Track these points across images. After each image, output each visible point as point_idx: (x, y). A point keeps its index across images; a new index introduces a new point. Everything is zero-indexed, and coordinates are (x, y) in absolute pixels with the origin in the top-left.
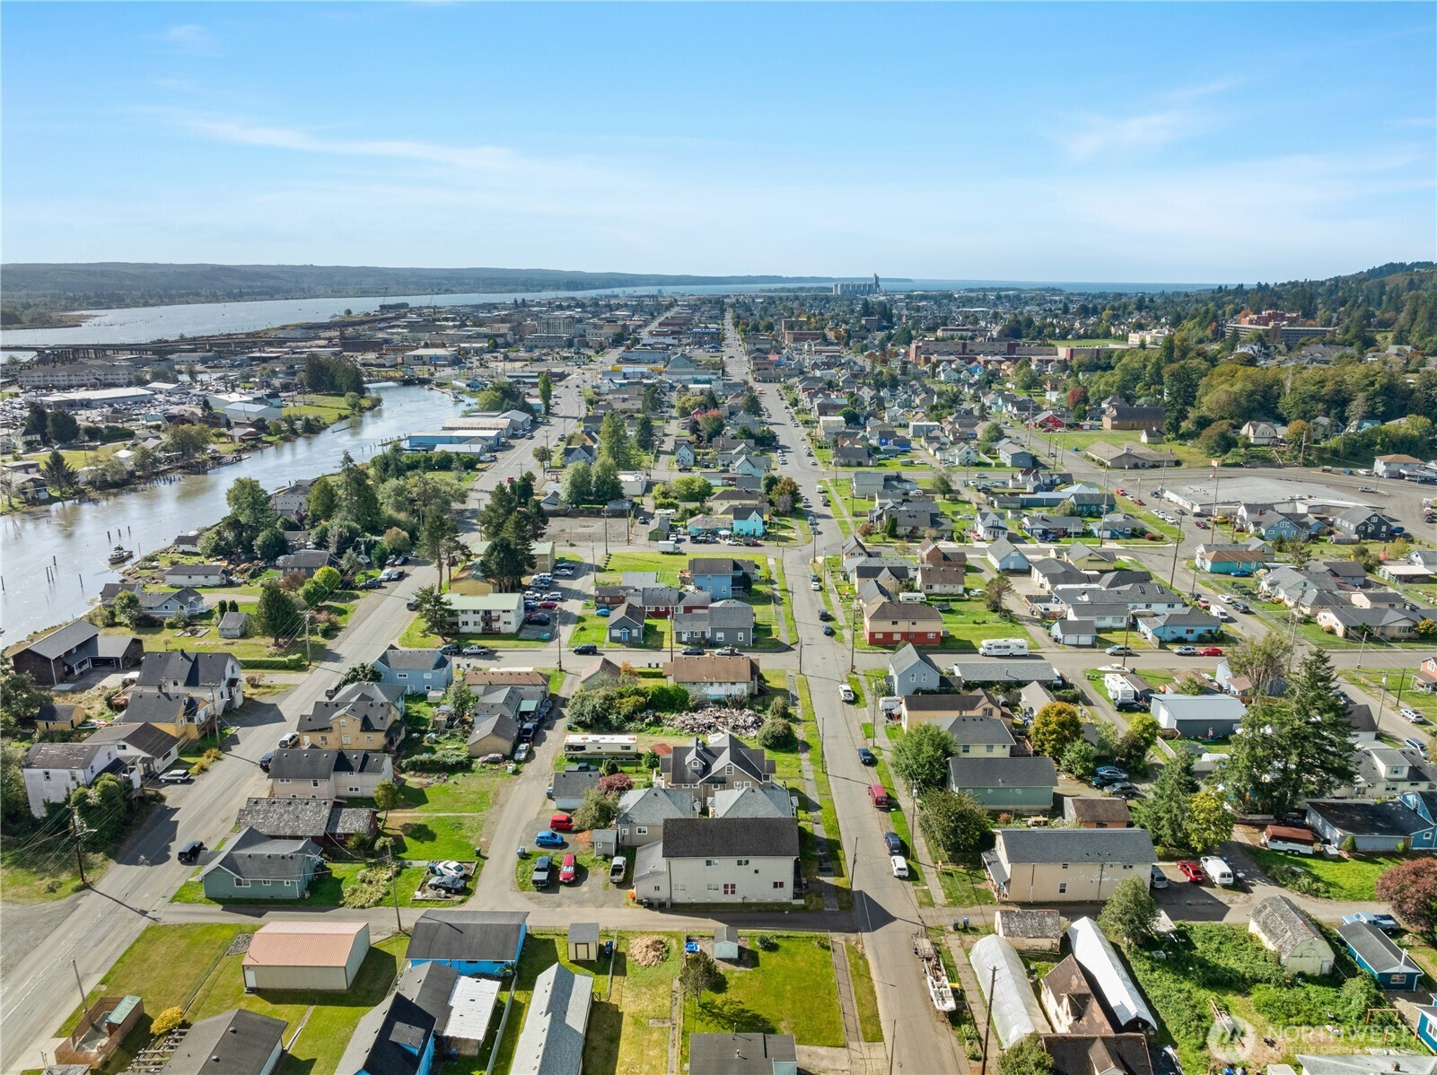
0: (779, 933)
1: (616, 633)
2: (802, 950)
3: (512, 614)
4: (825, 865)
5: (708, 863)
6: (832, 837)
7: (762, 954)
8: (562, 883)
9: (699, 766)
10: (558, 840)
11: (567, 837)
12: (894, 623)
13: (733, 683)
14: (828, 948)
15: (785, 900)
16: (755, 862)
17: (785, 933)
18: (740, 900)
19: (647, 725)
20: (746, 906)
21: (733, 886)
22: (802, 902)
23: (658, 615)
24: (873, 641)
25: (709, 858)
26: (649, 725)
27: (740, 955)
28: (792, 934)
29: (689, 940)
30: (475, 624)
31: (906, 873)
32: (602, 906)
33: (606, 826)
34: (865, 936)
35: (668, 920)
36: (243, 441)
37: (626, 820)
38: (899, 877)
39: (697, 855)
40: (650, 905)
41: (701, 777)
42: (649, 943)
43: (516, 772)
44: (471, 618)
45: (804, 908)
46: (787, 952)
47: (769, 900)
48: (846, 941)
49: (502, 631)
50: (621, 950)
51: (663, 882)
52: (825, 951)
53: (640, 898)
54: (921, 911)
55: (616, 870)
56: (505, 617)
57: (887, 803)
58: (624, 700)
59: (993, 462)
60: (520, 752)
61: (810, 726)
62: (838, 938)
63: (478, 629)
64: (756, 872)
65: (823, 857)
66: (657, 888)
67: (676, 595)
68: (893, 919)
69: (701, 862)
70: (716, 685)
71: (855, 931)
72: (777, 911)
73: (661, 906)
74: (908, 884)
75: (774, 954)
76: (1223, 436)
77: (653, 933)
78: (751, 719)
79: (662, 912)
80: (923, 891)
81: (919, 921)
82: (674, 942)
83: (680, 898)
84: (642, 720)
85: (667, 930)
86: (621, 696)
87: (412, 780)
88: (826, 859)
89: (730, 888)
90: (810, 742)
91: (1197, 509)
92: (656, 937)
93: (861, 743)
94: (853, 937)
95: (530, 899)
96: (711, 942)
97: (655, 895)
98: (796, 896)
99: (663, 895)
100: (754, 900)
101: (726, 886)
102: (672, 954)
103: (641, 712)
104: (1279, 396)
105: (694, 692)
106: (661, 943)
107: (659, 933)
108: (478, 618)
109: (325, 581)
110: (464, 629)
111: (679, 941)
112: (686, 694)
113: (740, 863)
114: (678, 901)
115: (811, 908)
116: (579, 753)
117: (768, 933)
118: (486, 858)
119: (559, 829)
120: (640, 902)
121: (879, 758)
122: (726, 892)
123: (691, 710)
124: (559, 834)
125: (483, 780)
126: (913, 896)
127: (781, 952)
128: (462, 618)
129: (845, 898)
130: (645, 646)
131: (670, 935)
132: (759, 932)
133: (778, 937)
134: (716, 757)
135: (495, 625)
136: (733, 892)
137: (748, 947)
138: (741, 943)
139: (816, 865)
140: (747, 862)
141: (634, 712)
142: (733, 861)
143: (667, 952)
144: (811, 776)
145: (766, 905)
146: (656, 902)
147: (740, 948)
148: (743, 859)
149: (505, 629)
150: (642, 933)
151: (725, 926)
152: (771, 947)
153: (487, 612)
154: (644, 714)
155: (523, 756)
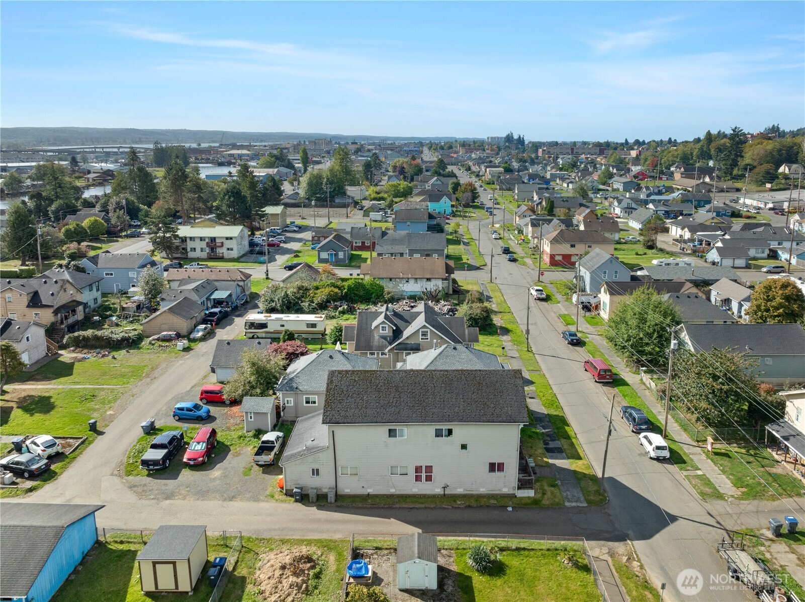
0: (502, 542)
1: (324, 255)
2: (544, 573)
3: (234, 241)
4: (552, 445)
5: (392, 433)
6: (553, 412)
7: (479, 581)
8: (186, 465)
9: (388, 332)
10: (202, 413)
11: (214, 410)
12: (573, 246)
13: (429, 280)
14: (586, 569)
15: (505, 490)
16: (462, 432)
17: (513, 543)
18: (439, 491)
19: (340, 313)
20: (448, 500)
21: (429, 469)
22: (530, 493)
23: (363, 247)
24: (554, 262)
25: (392, 426)
26: (343, 313)
27: (441, 584)
28: (524, 543)
29: (357, 555)
30: (202, 250)
31: (666, 454)
32: (232, 498)
33: (263, 394)
34: (639, 545)
35: (327, 521)
36: (95, 180)
37: (290, 387)
38: (658, 459)
39: (375, 420)
40: (303, 498)
41: (390, 344)
42: (287, 560)
43: (187, 349)
44: (198, 245)
45: (535, 503)
46: (521, 577)
47: (483, 490)
48: (612, 554)
49: (226, 256)
50: (242, 571)
51: (324, 461)
52: (583, 575)
53: (290, 486)
54: (708, 506)
55: (265, 448)
56: (228, 244)
57: (609, 379)
58: (318, 291)
59: (610, 189)
60: (198, 331)
61: (507, 316)
62: (596, 550)
63: (204, 255)
64: (464, 447)
65: (548, 435)
66: (316, 472)
67: (380, 233)
68: (674, 519)
69: (382, 431)
70: (412, 282)
71: (622, 538)
72: (495, 507)
73: (320, 500)
74: (674, 468)
75: (499, 582)
76: (768, 173)
77: (300, 542)
78: (446, 309)
79: (320, 507)
80: (698, 476)
81: (712, 521)
82: (332, 557)
83: (349, 487)
84: (336, 308)
85: (324, 536)
86: (317, 288)
87: (66, 356)
88: (552, 437)
89: (424, 473)
90: (509, 327)
91: (770, 205)
92: (304, 550)
93: (562, 328)
94: (620, 548)
95: (131, 487)
96: (393, 558)
97: (312, 483)
98: (522, 485)
99: (324, 482)
100: (460, 491)
101: (418, 469)
102: (325, 578)
103: (335, 301)
104: (798, 153)
105: (389, 288)
106: (309, 559)
107: (309, 543)
108: (203, 244)
109: (89, 227)
110: (191, 255)
111: (340, 557)
112: (382, 288)
113: (438, 434)
114: (347, 491)
115: (545, 502)
116: (260, 332)
117: (487, 542)
118: (101, 433)
119: (209, 402)
120: (289, 493)
121: (586, 340)
122: (418, 478)
123: (386, 302)
124: (205, 407)
125: (147, 356)
126: (686, 483)
127: (511, 576)
128: (190, 245)
129: (593, 488)
130: (349, 266)
131: (328, 545)
132: (471, 541)
133: (502, 550)
134: (408, 323)
135: (220, 251)
136: (429, 478)
137: (454, 568)
138: (442, 561)
139: (541, 445)
140: (450, 432)
141: (328, 301)
142: (429, 430)
143: (317, 576)
144: (516, 355)
145: (479, 497)
146: (312, 494)
147: (441, 569)
148: (445, 427)
149: (227, 254)
150: (283, 542)
151: (417, 531)
152: (494, 569)
153: (213, 239)
154: (338, 303)
155: (200, 334)
